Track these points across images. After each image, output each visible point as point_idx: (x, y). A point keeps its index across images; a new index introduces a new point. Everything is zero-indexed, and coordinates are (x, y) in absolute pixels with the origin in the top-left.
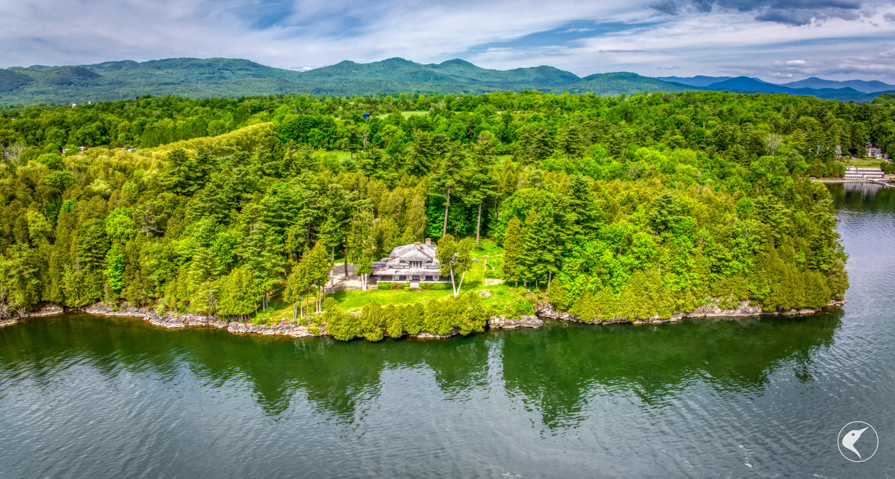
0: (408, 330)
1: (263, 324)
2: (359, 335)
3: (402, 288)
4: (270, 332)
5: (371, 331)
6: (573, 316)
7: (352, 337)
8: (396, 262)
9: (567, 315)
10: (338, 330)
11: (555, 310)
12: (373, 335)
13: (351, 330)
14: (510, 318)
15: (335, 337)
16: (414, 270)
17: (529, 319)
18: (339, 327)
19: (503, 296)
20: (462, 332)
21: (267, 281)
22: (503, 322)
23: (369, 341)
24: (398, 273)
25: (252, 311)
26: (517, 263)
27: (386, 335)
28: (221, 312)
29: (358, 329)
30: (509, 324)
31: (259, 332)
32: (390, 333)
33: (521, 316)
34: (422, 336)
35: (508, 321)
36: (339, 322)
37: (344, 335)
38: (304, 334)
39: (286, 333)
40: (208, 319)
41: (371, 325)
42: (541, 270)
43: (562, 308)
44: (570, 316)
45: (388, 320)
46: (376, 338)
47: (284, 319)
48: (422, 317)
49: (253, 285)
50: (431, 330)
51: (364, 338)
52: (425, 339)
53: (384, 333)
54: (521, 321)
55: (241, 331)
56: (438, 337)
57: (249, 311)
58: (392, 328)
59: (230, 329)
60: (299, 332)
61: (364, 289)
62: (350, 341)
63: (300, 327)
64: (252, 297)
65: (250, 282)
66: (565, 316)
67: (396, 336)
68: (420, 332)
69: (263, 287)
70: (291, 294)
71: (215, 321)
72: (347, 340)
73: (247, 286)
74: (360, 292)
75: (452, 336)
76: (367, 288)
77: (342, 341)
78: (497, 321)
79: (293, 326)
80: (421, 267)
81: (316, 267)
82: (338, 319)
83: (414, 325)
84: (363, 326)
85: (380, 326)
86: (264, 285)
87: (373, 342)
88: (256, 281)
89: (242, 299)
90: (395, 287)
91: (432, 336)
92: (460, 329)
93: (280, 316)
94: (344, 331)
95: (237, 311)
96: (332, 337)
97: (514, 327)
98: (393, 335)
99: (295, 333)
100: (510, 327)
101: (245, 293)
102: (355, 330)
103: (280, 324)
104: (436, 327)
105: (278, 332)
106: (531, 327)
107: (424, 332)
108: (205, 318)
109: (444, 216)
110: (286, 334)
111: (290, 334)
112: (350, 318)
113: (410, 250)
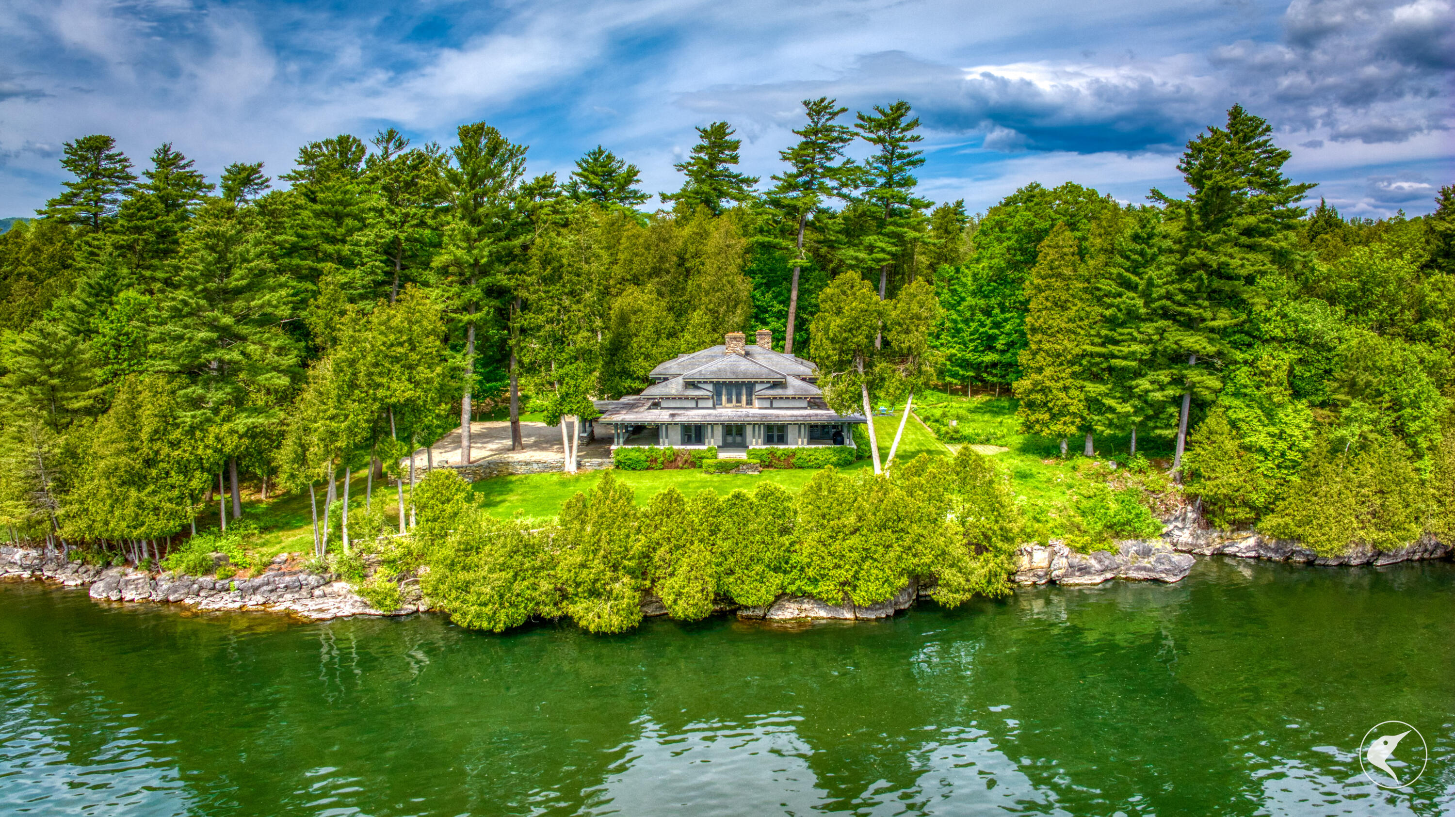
0: (735, 590)
1: (208, 571)
2: (548, 611)
3: (693, 465)
4: (227, 602)
5: (594, 593)
6: (1272, 544)
7: (521, 620)
8: (674, 387)
9: (1252, 541)
10: (466, 587)
11: (1210, 525)
12: (605, 608)
13: (517, 587)
14: (1083, 549)
15: (456, 617)
16: (728, 412)
17: (1147, 553)
18: (470, 576)
19: (1031, 482)
20: (942, 595)
21: (228, 419)
22: (1063, 562)
23: (586, 632)
24: (677, 419)
25: (174, 525)
26: (1074, 375)
27: (651, 611)
28: (67, 531)
29: (545, 586)
30: (1084, 570)
31: (188, 601)
32: (668, 600)
33: (1117, 544)
34: (788, 613)
35: (1078, 559)
36: (474, 558)
37: (487, 610)
38: (347, 610)
39: (284, 604)
40: (42, 558)
41: (597, 564)
42: (1162, 388)
43: (1242, 514)
44: (1260, 544)
45: (660, 552)
46: (616, 621)
47: (284, 556)
48: (786, 540)
49: (176, 434)
50: (824, 588)
51: (566, 621)
52: (799, 622)
53: (643, 604)
54: (1119, 559)
55: (129, 595)
56: (849, 615)
57: (158, 525)
58: (675, 582)
59: (97, 593)
60: (329, 603)
61: (571, 467)
62: (510, 632)
63: (337, 586)
64: (175, 478)
65: (168, 420)
66: (1243, 545)
67: (691, 612)
68: (782, 597)
69: (211, 440)
70: (301, 459)
71: (61, 566)
72: (500, 628)
73: (156, 435)
74: (555, 478)
75: (899, 613)
76: (579, 465)
77: (481, 632)
78: (1040, 558)
79: (313, 580)
80: (750, 403)
81: (396, 360)
82: (468, 549)
83: (759, 568)
84: (563, 575)
85: (631, 573)
86: (214, 430)
87: (601, 636)
88: (187, 417)
89: (137, 480)
90: (672, 463)
91: (823, 613)
92: (933, 581)
93: (273, 550)
94: (487, 590)
95: (119, 527)
96: (445, 618)
97: (1098, 579)
98: (682, 610)
99: (312, 604)
100: (1085, 580)
101: (149, 463)
102: (534, 587)
103: (269, 574)
104: (845, 574)
105: (253, 602)
106: (1156, 581)
107: (793, 597)
108: (34, 553)
109: (786, 302)
110: (280, 608)
111: (297, 607)
112: (511, 543)
113: (713, 357)
